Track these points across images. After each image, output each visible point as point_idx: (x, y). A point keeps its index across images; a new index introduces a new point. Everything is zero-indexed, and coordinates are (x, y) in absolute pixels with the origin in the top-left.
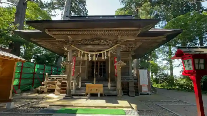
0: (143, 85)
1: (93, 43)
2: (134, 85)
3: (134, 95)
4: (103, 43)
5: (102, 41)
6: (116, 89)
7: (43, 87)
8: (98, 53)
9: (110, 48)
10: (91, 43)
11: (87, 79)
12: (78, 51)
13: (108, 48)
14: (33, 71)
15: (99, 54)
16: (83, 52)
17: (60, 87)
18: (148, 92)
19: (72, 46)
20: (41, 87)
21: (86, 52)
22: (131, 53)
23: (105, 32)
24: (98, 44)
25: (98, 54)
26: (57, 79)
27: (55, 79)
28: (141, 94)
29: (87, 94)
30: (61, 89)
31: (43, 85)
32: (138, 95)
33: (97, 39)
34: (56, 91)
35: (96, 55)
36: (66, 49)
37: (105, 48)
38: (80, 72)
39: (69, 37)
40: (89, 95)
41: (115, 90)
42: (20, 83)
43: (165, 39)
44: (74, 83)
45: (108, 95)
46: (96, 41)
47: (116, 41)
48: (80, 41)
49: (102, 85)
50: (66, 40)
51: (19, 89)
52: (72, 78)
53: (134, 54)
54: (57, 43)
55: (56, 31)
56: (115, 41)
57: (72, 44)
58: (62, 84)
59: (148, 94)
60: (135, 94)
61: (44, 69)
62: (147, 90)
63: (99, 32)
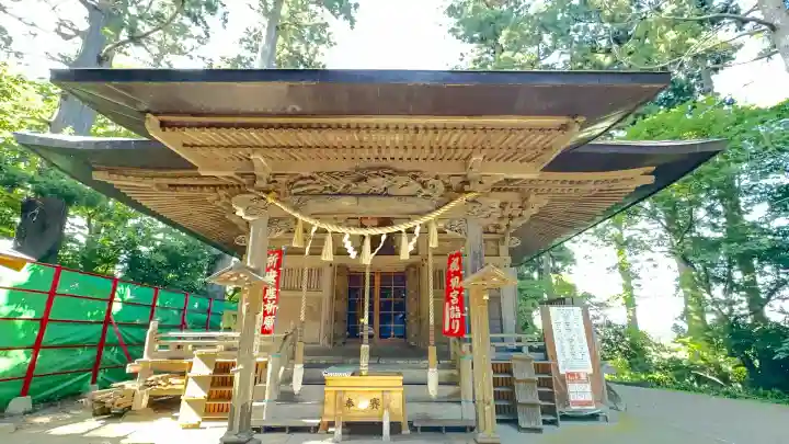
0: (572, 375)
1: (364, 187)
2: (536, 378)
3: (541, 425)
4: (405, 191)
5: (402, 180)
6: (458, 394)
7: (128, 385)
8: (384, 232)
9: (438, 208)
10: (354, 185)
11: (330, 347)
12: (296, 220)
13: (430, 212)
14: (104, 314)
15: (388, 234)
16: (316, 225)
17: (204, 389)
18: (592, 409)
19: (270, 200)
20: (123, 386)
21: (330, 228)
22: (508, 239)
23: (421, 132)
24: (385, 194)
25: (384, 238)
26: (195, 347)
27: (190, 347)
28: (565, 417)
29: (331, 424)
30: (209, 398)
31: (133, 376)
32: (553, 423)
33: (381, 171)
34: (184, 404)
35: (375, 240)
36: (240, 212)
37: (412, 208)
38: (302, 318)
39: (258, 158)
40: (338, 431)
41: (456, 399)
42: (32, 366)
43: (651, 180)
44: (270, 366)
45: (424, 429)
46: (375, 180)
47: (460, 179)
48: (302, 178)
49: (398, 381)
50: (242, 175)
51: (24, 393)
52: (264, 343)
53: (516, 242)
54: (211, 196)
55: (198, 127)
56: (455, 182)
57: (268, 192)
58: (215, 372)
59: (594, 417)
60: (541, 418)
61: (153, 306)
62: (589, 397)
63: (389, 134)
